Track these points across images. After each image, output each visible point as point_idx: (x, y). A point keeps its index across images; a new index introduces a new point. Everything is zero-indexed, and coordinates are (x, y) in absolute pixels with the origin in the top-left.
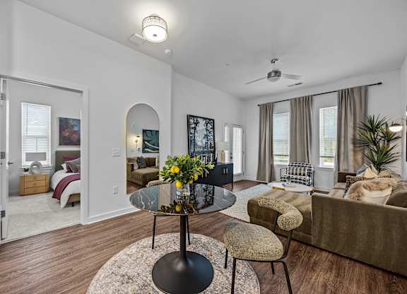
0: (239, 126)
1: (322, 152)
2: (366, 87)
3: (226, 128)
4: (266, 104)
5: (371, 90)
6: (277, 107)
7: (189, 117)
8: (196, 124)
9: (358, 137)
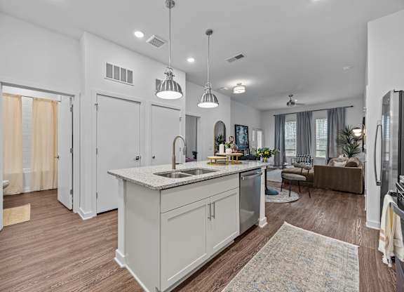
0: (261, 130)
1: (318, 148)
2: (344, 108)
3: (253, 132)
4: (280, 115)
5: (348, 109)
6: (287, 118)
7: (236, 126)
8: (239, 129)
9: (340, 138)
